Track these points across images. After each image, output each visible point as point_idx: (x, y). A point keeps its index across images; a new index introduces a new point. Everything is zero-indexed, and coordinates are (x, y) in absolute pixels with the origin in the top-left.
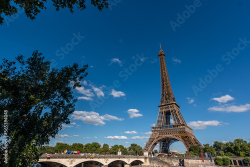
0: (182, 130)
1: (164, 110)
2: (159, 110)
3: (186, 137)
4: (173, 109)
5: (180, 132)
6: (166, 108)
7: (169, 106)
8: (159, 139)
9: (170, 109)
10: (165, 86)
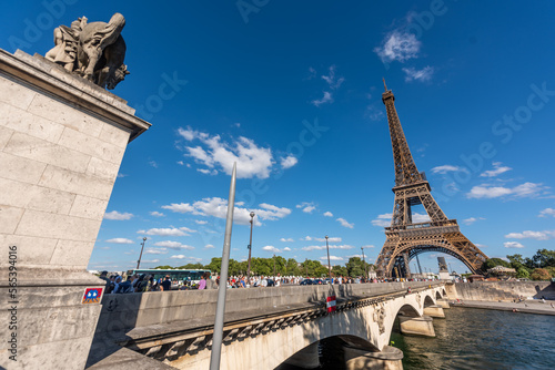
0: (451, 231)
1: (405, 197)
2: (396, 198)
3: (464, 243)
4: (423, 193)
5: (448, 235)
6: (408, 193)
7: (416, 188)
8: (403, 248)
9: (418, 194)
10: (402, 153)
